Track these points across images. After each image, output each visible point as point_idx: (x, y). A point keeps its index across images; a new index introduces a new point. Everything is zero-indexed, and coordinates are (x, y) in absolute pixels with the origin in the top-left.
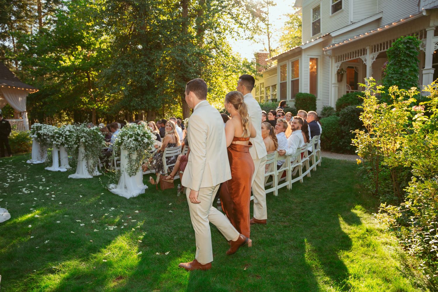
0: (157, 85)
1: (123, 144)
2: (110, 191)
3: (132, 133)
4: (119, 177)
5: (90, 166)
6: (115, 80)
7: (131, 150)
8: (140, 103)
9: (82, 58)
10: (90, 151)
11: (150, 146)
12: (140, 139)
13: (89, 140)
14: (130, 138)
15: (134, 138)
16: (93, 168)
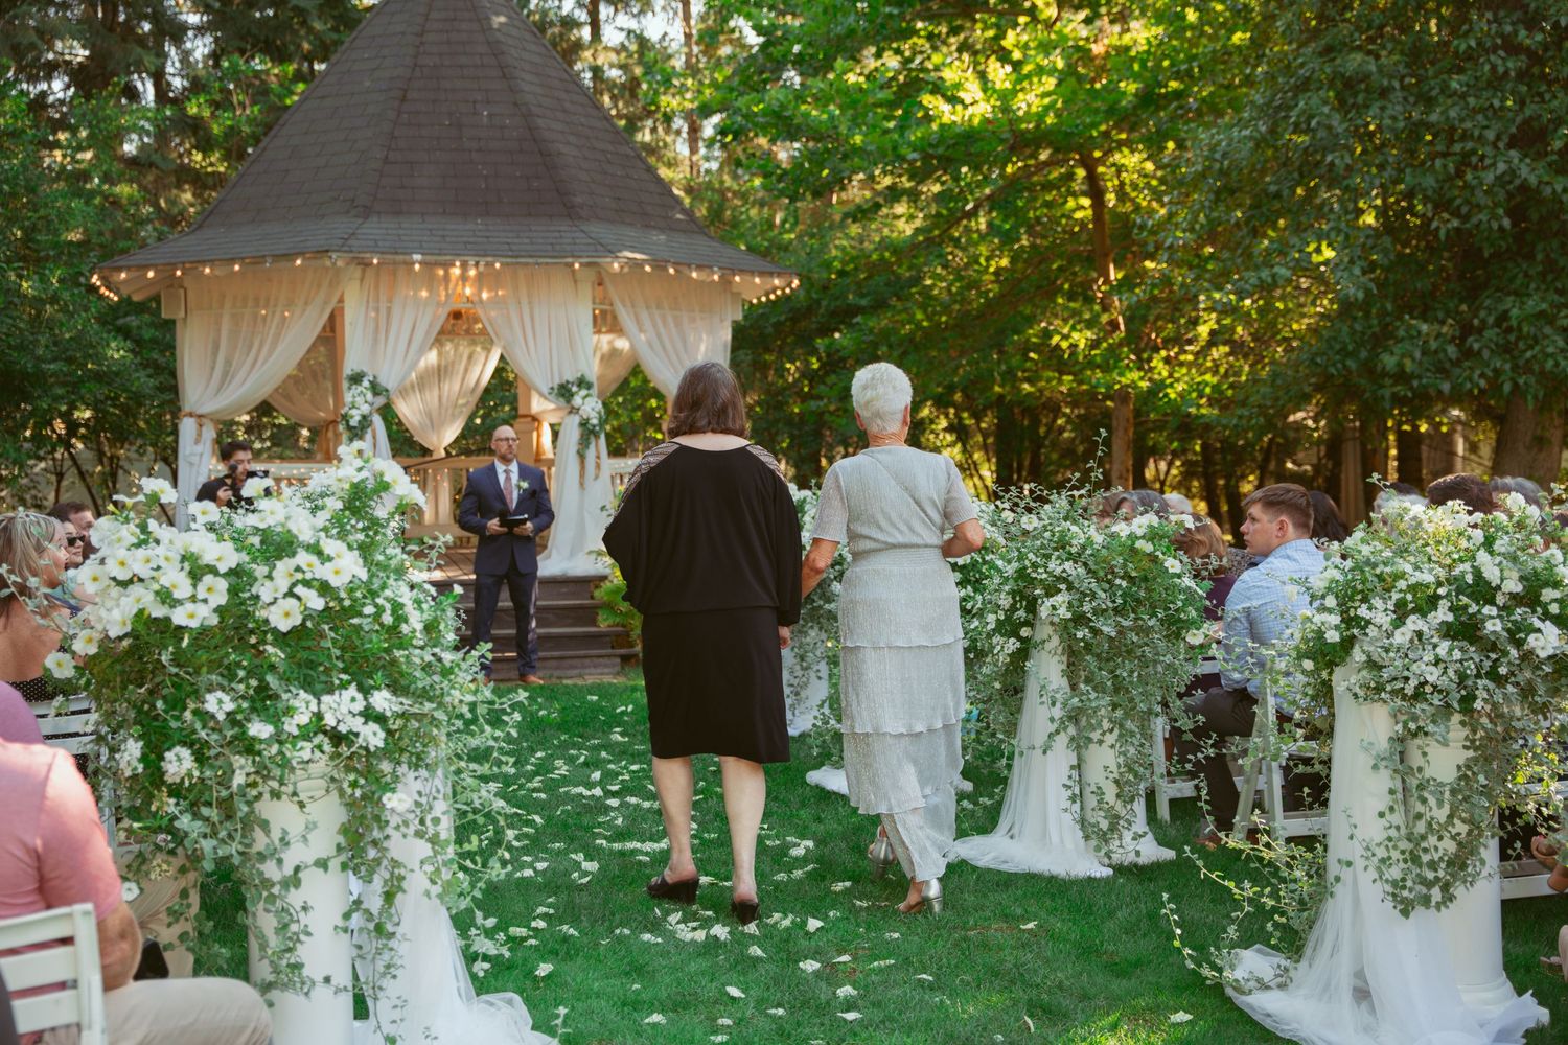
1: (1358, 656)
2: (1242, 1000)
3: (1428, 578)
4: (1312, 904)
5: (1099, 792)
6: (1278, 195)
7: (1419, 707)
8: (1452, 350)
9: (1060, 64)
10: (1099, 688)
12: (1494, 626)
13: (1099, 612)
14: (1413, 611)
15: (1450, 617)
16: (1119, 806)
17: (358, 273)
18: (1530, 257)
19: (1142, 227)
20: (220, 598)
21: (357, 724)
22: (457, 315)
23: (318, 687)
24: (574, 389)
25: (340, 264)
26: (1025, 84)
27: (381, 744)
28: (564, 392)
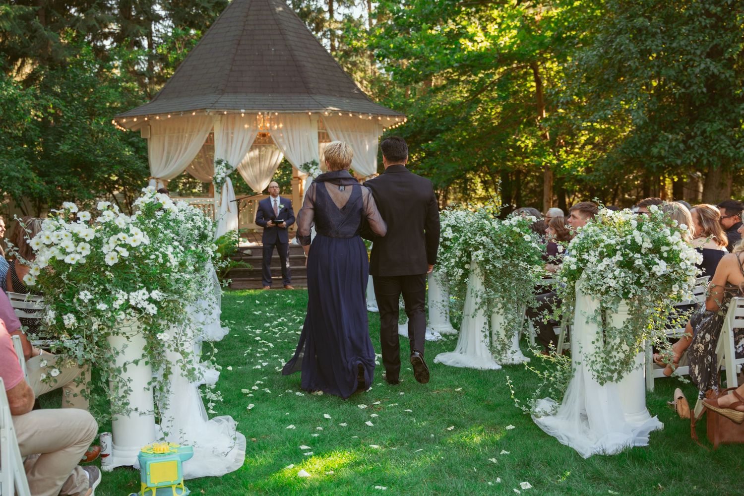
0: (741, 88)
1: (584, 276)
2: (535, 420)
3: (613, 242)
5: (498, 334)
6: (608, 80)
7: (606, 297)
8: (682, 146)
9: (518, 24)
11: (675, 288)
12: (639, 262)
13: (494, 258)
14: (607, 256)
15: (621, 259)
16: (506, 340)
17: (219, 118)
18: (716, 106)
19: (551, 95)
20: (87, 252)
21: (145, 304)
22: (264, 135)
23: (129, 289)
24: (311, 166)
25: (211, 114)
26: (503, 33)
27: (155, 313)
28: (306, 167)
